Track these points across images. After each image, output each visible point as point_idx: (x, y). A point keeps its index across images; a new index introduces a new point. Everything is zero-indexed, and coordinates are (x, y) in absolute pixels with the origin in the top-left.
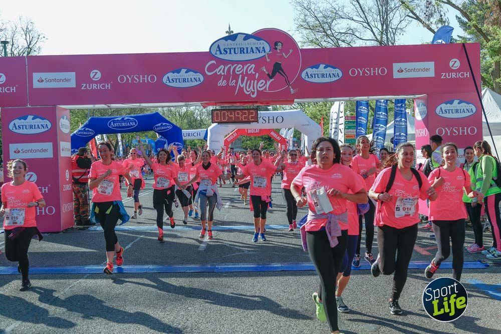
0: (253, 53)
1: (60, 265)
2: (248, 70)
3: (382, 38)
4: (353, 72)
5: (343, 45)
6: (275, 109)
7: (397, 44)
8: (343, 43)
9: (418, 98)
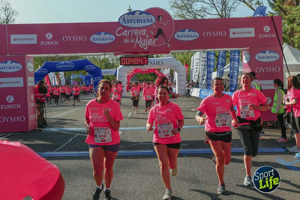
2: (142, 33)
3: (222, 13)
4: (206, 34)
5: (199, 18)
6: (157, 57)
7: (231, 17)
9: (244, 50)
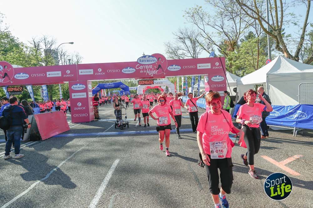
0: (152, 61)
1: (90, 133)
2: (150, 67)
3: (194, 56)
4: (184, 67)
5: (181, 58)
6: (159, 80)
7: (199, 58)
9: (206, 75)
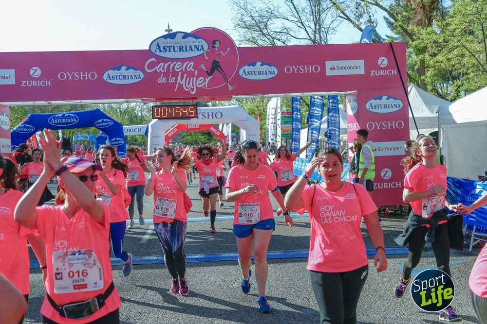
0: (192, 51)
2: (188, 68)
3: (315, 37)
4: (288, 70)
5: (279, 44)
6: (214, 105)
7: (329, 43)
8: (278, 42)
9: (349, 94)
